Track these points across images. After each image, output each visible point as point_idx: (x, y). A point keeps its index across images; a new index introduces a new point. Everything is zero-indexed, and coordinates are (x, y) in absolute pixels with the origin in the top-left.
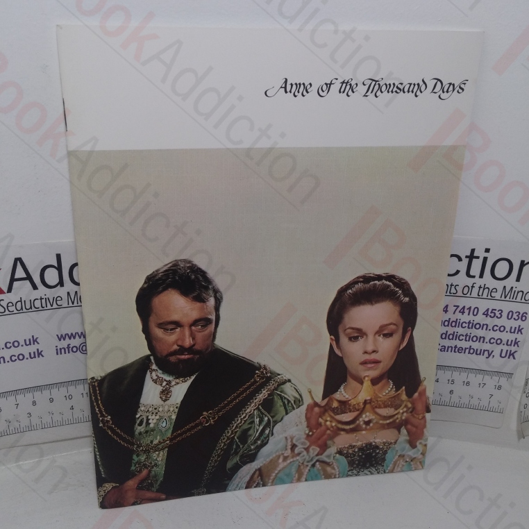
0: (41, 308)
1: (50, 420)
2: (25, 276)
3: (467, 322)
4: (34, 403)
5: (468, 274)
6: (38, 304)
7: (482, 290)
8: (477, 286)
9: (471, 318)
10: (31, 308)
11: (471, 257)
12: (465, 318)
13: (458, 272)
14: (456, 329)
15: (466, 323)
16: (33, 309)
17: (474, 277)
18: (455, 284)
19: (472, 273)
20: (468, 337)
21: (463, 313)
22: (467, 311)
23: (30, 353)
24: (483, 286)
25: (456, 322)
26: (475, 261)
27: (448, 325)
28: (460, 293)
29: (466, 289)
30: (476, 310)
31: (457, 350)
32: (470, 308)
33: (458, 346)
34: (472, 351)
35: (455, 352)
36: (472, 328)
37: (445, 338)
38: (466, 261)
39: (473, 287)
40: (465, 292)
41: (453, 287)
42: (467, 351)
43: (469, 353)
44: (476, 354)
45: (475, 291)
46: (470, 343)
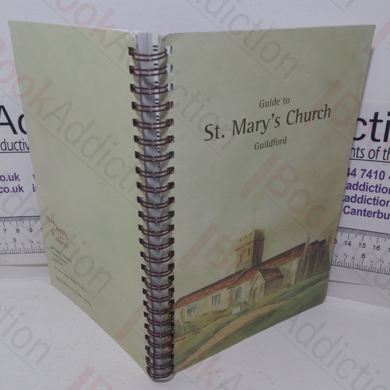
0: (20, 151)
1: (30, 247)
2: (7, 121)
3: (375, 185)
4: (18, 230)
5: (373, 139)
6: (17, 146)
7: (387, 153)
8: (382, 150)
9: (378, 182)
10: (13, 149)
11: (375, 121)
12: (373, 182)
13: (363, 136)
14: (364, 193)
15: (373, 187)
16: (15, 150)
17: (379, 141)
18: (361, 148)
19: (377, 137)
20: (376, 201)
21: (370, 177)
22: (373, 175)
23: (13, 187)
24: (387, 150)
25: (364, 186)
26: (378, 124)
27: (357, 189)
28: (366, 157)
29: (372, 153)
30: (382, 173)
31: (366, 214)
32: (376, 172)
33: (367, 210)
34: (380, 215)
35: (365, 216)
36: (379, 192)
37: (355, 202)
38: (370, 125)
39: (378, 151)
40: (371, 156)
41: (360, 151)
42: (376, 215)
43: (378, 217)
44: (385, 218)
45: (381, 155)
46: (378, 207)
